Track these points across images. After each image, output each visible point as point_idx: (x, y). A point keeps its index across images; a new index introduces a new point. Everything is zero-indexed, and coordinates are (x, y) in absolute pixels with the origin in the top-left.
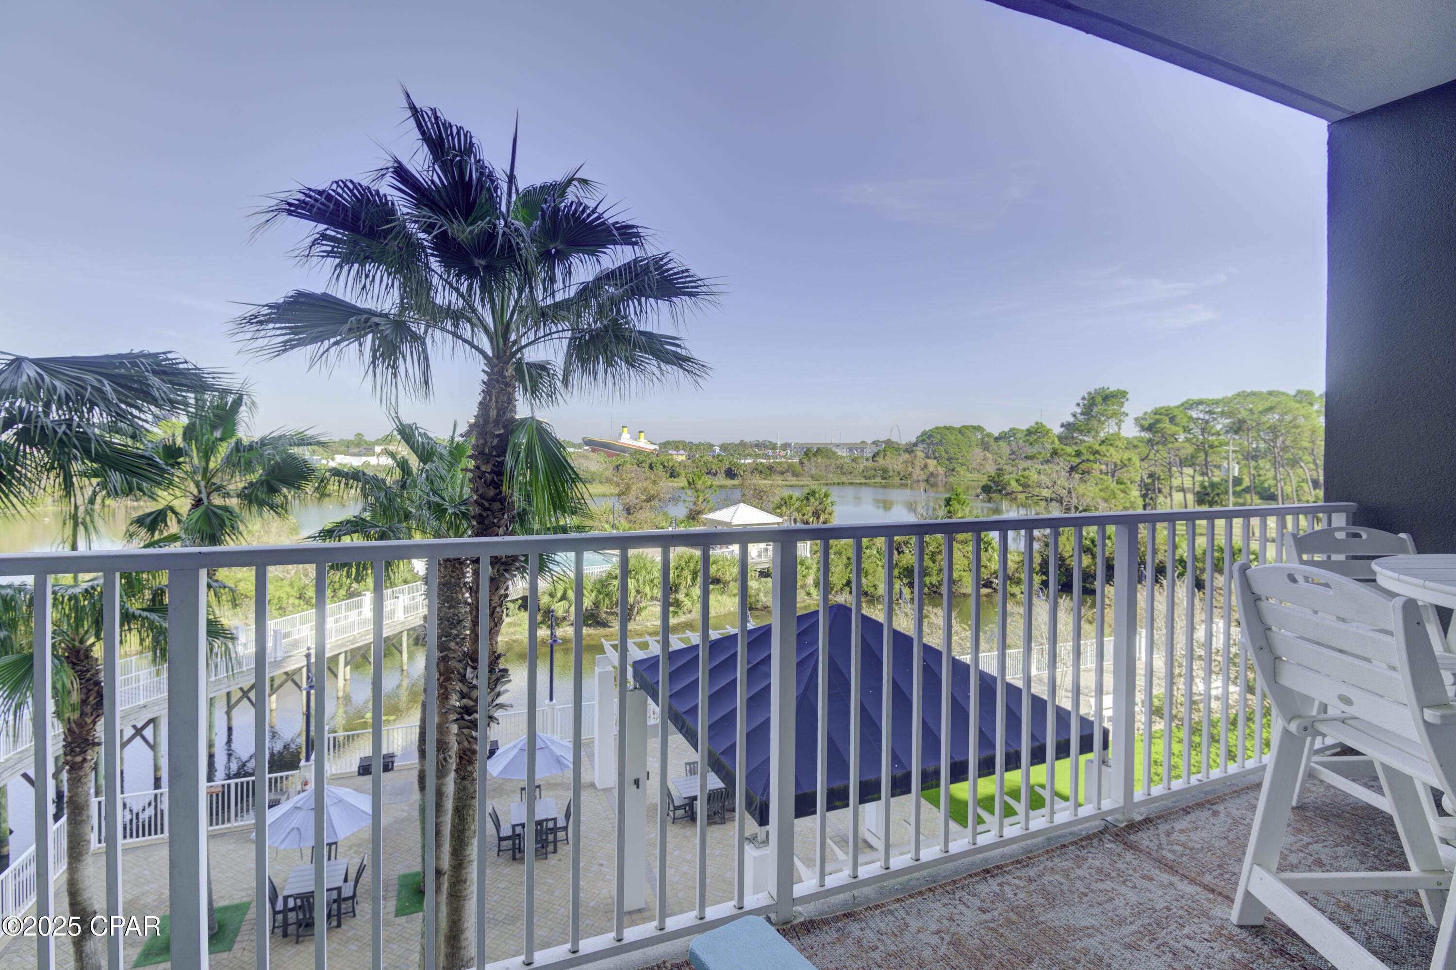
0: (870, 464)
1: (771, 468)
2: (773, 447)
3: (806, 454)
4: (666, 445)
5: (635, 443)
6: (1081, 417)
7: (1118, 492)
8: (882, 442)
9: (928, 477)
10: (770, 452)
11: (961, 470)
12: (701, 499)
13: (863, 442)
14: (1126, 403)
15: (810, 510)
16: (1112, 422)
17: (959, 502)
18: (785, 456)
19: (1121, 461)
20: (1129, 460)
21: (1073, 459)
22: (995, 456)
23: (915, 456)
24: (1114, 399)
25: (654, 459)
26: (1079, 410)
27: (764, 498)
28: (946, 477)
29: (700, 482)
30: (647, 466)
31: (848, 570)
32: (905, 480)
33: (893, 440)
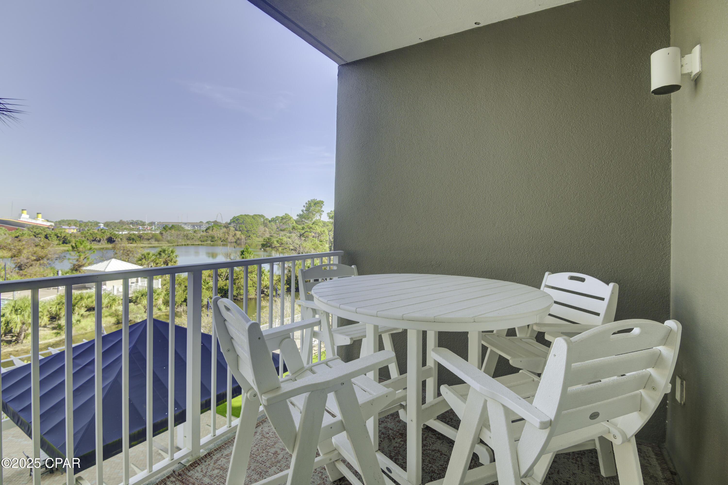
0: (204, 234)
1: (140, 237)
2: (143, 224)
3: (164, 228)
4: (60, 223)
5: (34, 221)
6: (305, 212)
7: (319, 245)
8: (212, 222)
9: (237, 240)
10: (141, 227)
11: (253, 236)
12: (82, 257)
13: (201, 222)
14: (323, 206)
15: (162, 260)
16: (318, 215)
17: (248, 253)
18: (151, 230)
19: (321, 232)
20: (324, 231)
21: (301, 231)
22: (270, 230)
23: (230, 229)
24: (318, 204)
25: (49, 232)
26: (304, 209)
27: (131, 255)
28: (246, 240)
29: (82, 246)
30: (43, 236)
31: (185, 293)
32: (224, 242)
33: (218, 221)
